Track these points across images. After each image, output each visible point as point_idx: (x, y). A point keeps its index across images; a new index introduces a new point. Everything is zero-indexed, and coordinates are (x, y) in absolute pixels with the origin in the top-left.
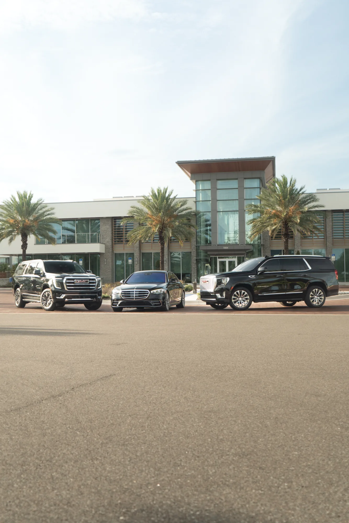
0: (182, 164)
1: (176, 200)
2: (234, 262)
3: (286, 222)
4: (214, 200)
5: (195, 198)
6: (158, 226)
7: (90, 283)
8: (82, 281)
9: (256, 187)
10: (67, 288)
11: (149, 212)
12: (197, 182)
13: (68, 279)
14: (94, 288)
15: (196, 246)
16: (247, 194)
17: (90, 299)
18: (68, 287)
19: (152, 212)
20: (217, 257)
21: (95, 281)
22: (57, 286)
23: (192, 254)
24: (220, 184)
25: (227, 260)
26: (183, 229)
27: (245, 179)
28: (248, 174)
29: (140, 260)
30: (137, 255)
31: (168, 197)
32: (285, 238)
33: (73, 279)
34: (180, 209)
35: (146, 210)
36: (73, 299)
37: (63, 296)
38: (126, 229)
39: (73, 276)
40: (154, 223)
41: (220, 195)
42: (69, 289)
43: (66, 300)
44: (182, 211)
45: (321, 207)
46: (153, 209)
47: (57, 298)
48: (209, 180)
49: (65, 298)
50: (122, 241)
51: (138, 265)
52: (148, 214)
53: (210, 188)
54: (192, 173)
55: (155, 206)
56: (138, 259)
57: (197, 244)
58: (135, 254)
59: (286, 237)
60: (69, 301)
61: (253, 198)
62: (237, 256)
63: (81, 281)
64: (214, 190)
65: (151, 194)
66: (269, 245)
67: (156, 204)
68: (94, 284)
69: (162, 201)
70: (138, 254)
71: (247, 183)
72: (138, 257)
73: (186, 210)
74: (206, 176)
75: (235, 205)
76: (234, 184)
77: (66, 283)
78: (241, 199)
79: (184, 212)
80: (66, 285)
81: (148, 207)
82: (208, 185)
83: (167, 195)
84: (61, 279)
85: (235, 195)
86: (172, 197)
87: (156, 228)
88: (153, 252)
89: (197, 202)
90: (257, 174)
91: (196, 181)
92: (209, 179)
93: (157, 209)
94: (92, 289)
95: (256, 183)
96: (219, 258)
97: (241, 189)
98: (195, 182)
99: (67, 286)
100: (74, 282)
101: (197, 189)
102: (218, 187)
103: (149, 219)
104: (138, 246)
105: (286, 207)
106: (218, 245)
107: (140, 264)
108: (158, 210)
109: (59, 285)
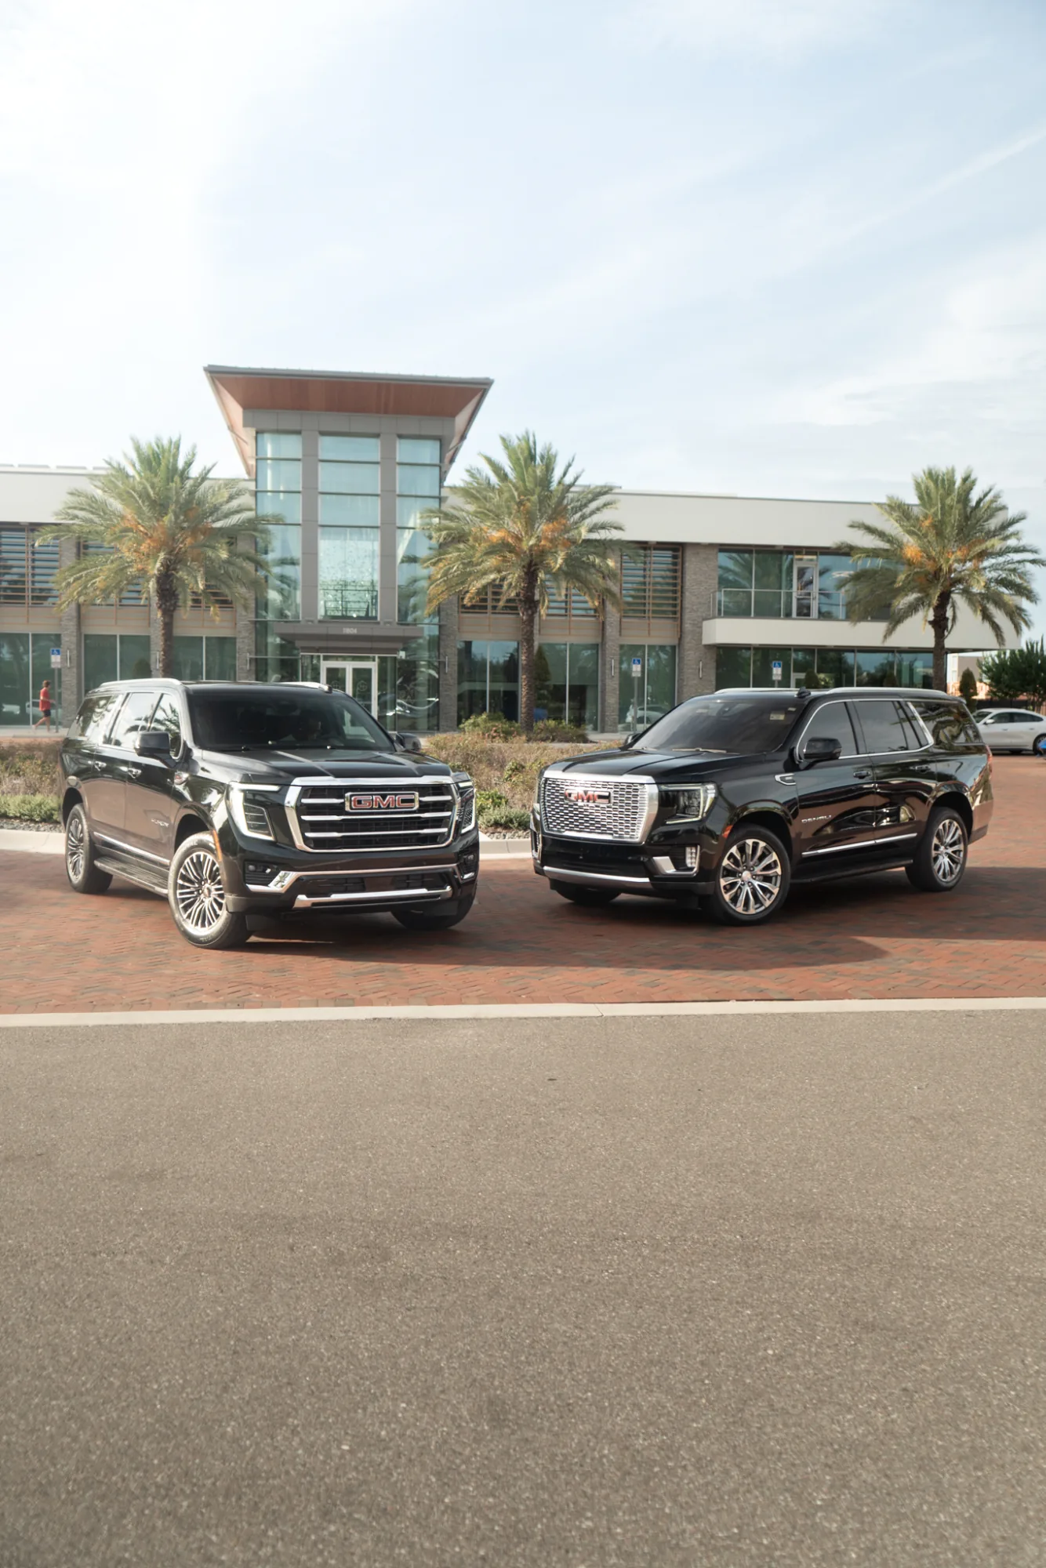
0: (220, 377)
1: (206, 484)
2: (369, 671)
3: (530, 565)
4: (310, 492)
5: (254, 483)
6: (162, 555)
7: (425, 807)
8: (384, 797)
9: (428, 461)
10: (306, 840)
11: (129, 513)
12: (259, 436)
13: (307, 791)
14: (443, 834)
15: (256, 622)
16: (403, 479)
17: (424, 891)
18: (309, 835)
19: (139, 511)
20: (322, 655)
21: (449, 798)
22: (250, 827)
23: (239, 645)
24: (328, 447)
25: (349, 667)
26: (237, 571)
27: (400, 436)
28: (410, 424)
29: (79, 656)
30: (69, 640)
31: (184, 470)
32: (526, 610)
33: (338, 791)
34: (226, 508)
35: (116, 505)
36: (335, 897)
37: (282, 882)
38: (34, 560)
39: (338, 774)
40: (144, 548)
41: (327, 478)
42: (318, 843)
43: (303, 900)
44: (226, 516)
45: (616, 528)
46: (143, 502)
47: (253, 887)
48: (298, 432)
49: (298, 887)
50: (23, 597)
51: (75, 670)
52: (123, 517)
53: (300, 457)
54: (247, 406)
55: (148, 496)
56: (75, 652)
57: (257, 617)
58: (65, 639)
59: (530, 608)
60: (314, 904)
61: (419, 494)
62: (377, 656)
63: (377, 798)
64: (310, 461)
65: (134, 456)
66: (456, 628)
67: (153, 487)
68: (442, 810)
69: (170, 479)
70: (74, 639)
71: (405, 450)
72: (73, 646)
73: (237, 512)
74: (291, 419)
75: (372, 511)
76: (370, 449)
77: (301, 809)
78: (389, 496)
79: (234, 520)
80: (301, 823)
81: (125, 497)
82: (292, 446)
83: (181, 464)
84: (275, 788)
85: (370, 479)
86: (195, 472)
87: (155, 562)
88: (118, 632)
89: (259, 494)
90: (432, 426)
91: (257, 433)
92: (298, 428)
93: (153, 504)
94: (433, 839)
95: (428, 452)
96: (326, 658)
97: (388, 463)
98: (254, 434)
99: (305, 826)
100: (343, 804)
101: (260, 456)
102: (322, 455)
103: (131, 534)
104: (74, 614)
105: (530, 522)
106: (320, 622)
107: (79, 667)
108: (159, 506)
109: (261, 819)
